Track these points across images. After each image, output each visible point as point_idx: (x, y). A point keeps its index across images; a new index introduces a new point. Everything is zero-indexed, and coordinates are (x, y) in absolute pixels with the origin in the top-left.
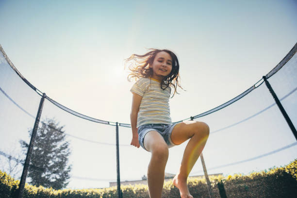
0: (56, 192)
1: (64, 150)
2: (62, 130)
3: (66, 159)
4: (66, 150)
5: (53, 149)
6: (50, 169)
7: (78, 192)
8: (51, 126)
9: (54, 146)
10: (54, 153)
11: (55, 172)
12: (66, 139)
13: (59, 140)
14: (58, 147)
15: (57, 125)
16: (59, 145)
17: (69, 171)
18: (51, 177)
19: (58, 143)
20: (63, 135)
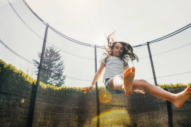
0: (58, 88)
1: (60, 67)
2: (59, 53)
3: (62, 72)
4: (62, 66)
5: (54, 66)
6: (52, 77)
7: (71, 89)
8: (52, 51)
9: (54, 64)
10: (54, 68)
11: (55, 80)
12: (62, 59)
13: (56, 60)
14: (57, 64)
15: (55, 50)
16: (57, 63)
17: (64, 79)
18: (53, 83)
19: (56, 62)
20: (59, 56)
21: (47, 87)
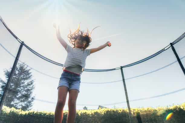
0: (24, 113)
1: (29, 86)
2: (30, 72)
3: (31, 93)
4: (31, 86)
5: (22, 85)
6: (18, 99)
7: (40, 113)
8: (22, 68)
9: (23, 83)
10: (22, 88)
11: (21, 101)
12: (32, 78)
13: (27, 79)
14: (26, 84)
15: (26, 68)
16: (26, 82)
17: (32, 101)
18: (18, 105)
19: (26, 81)
20: (30, 75)
21: (11, 111)
